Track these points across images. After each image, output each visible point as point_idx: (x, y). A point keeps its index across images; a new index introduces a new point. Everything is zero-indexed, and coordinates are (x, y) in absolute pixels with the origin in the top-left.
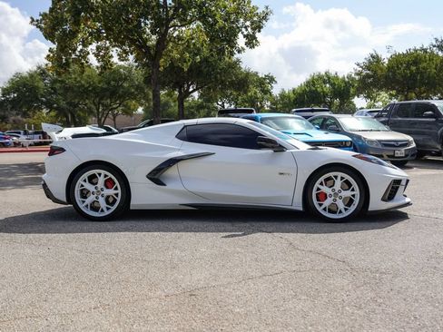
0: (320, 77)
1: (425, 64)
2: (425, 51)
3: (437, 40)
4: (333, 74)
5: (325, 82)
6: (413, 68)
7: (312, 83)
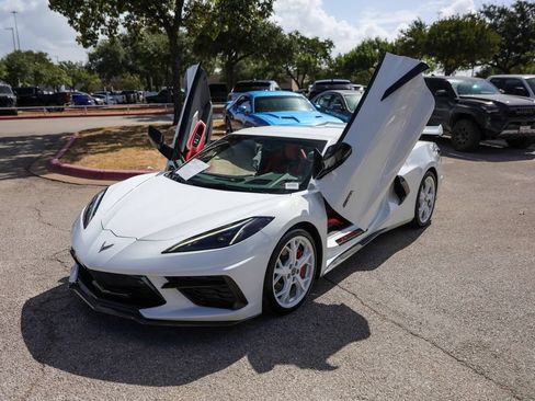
0: (370, 43)
1: (464, 32)
2: (472, 16)
3: (485, 6)
4: (383, 40)
5: (375, 48)
6: (453, 35)
7: (362, 48)
